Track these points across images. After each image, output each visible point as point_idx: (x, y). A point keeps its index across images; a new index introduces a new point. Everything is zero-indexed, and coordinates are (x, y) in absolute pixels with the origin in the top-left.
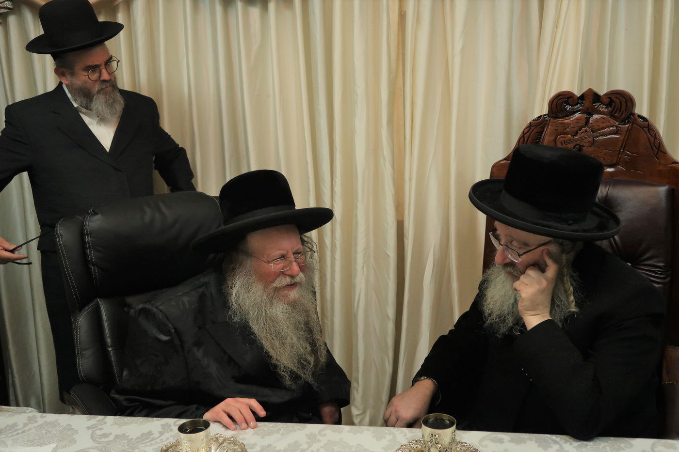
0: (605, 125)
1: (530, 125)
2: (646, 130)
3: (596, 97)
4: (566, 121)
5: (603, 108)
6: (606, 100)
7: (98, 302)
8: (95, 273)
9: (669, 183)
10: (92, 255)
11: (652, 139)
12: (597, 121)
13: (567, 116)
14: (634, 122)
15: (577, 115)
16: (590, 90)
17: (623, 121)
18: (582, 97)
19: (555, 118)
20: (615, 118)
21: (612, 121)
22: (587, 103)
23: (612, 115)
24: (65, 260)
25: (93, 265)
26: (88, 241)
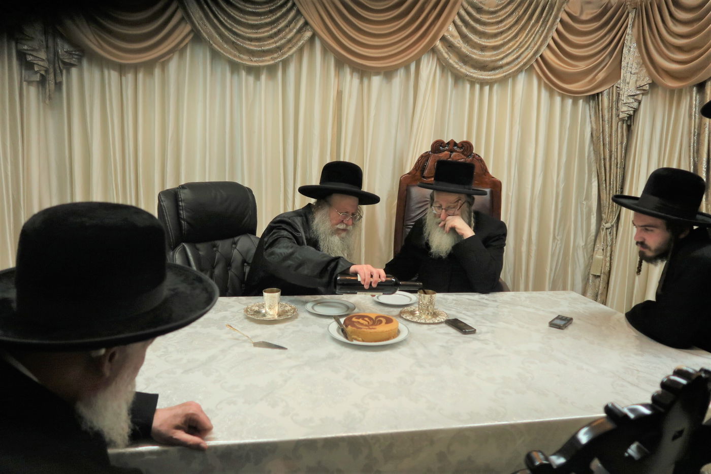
0: (459, 158)
1: (422, 156)
2: (480, 161)
3: (455, 144)
4: (441, 155)
5: (458, 150)
6: (461, 146)
7: (183, 245)
8: (185, 226)
9: (491, 187)
10: (183, 214)
11: (482, 166)
12: (455, 156)
13: (440, 152)
14: (474, 157)
15: (446, 152)
16: (452, 140)
17: (468, 156)
18: (448, 143)
19: (434, 153)
20: (465, 155)
21: (463, 156)
22: (451, 146)
23: (462, 153)
24: (167, 217)
25: (184, 220)
26: (182, 205)
